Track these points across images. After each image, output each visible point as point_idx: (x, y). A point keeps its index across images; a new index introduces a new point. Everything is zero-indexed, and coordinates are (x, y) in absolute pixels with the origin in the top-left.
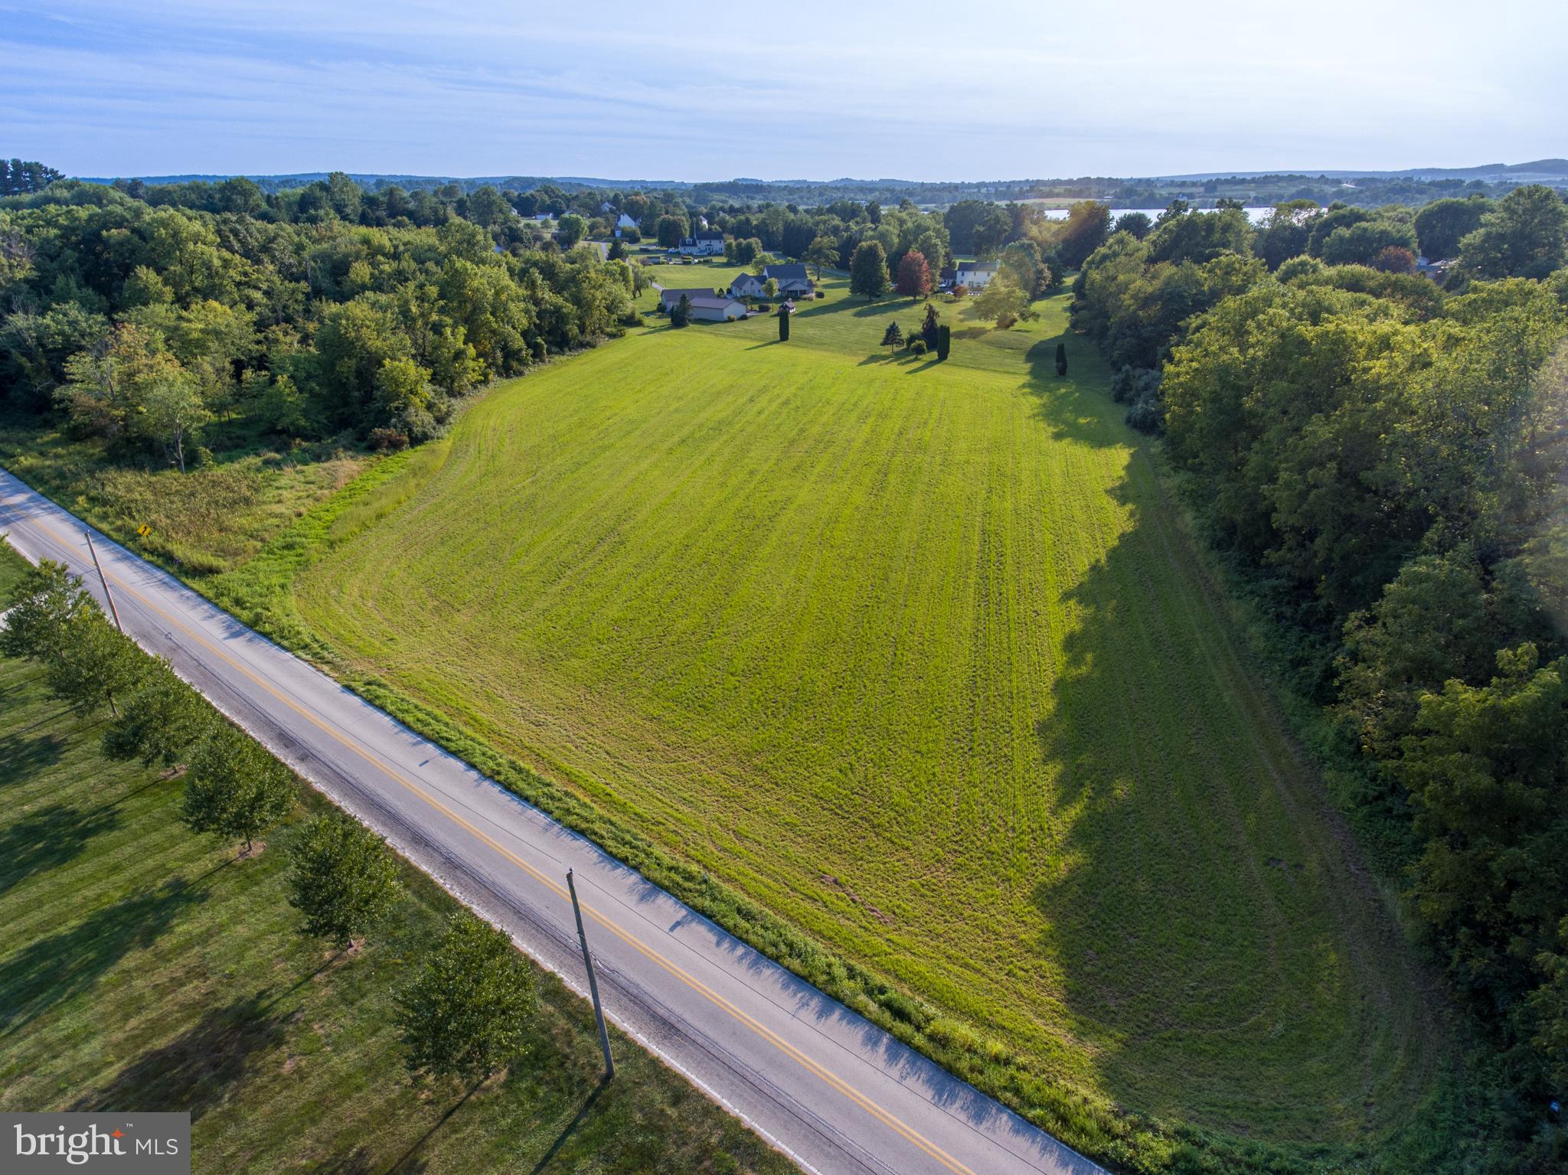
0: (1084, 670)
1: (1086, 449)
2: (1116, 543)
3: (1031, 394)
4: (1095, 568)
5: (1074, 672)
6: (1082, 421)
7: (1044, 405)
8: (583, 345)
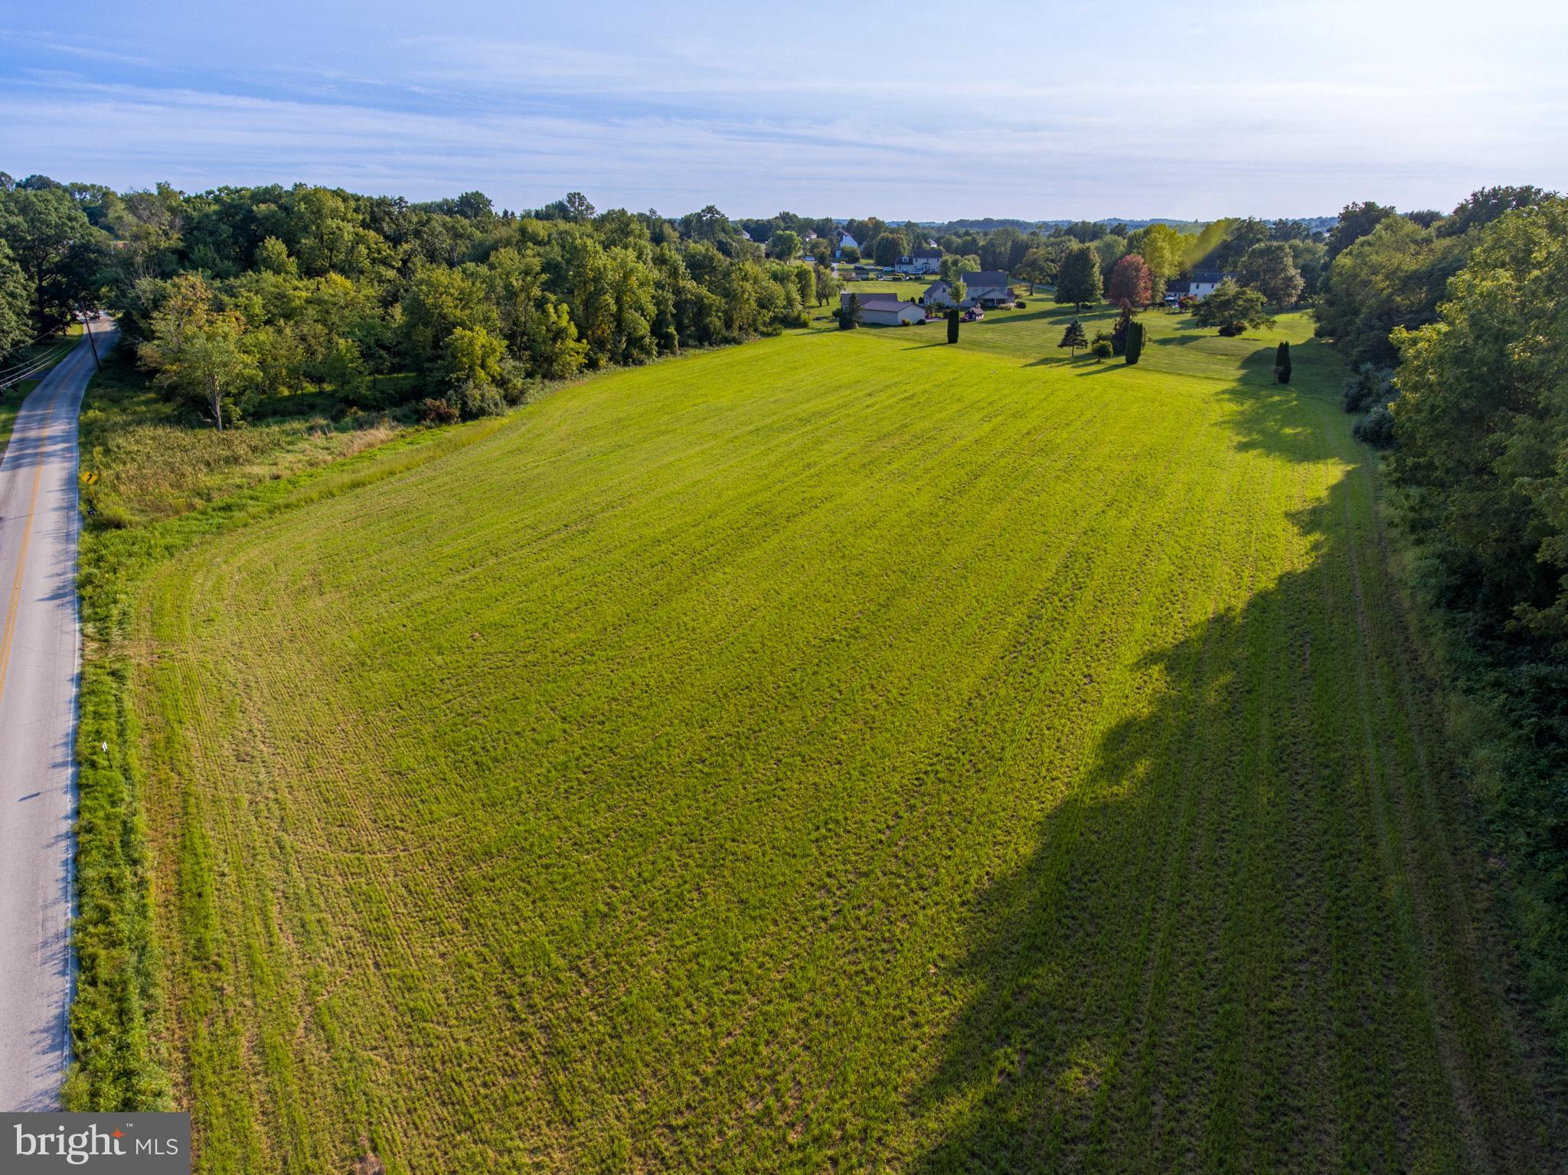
0: (1123, 788)
1: (1279, 463)
2: (1271, 586)
3: (1230, 400)
4: (1221, 621)
5: (1105, 790)
6: (1288, 431)
7: (1242, 413)
8: (727, 341)
